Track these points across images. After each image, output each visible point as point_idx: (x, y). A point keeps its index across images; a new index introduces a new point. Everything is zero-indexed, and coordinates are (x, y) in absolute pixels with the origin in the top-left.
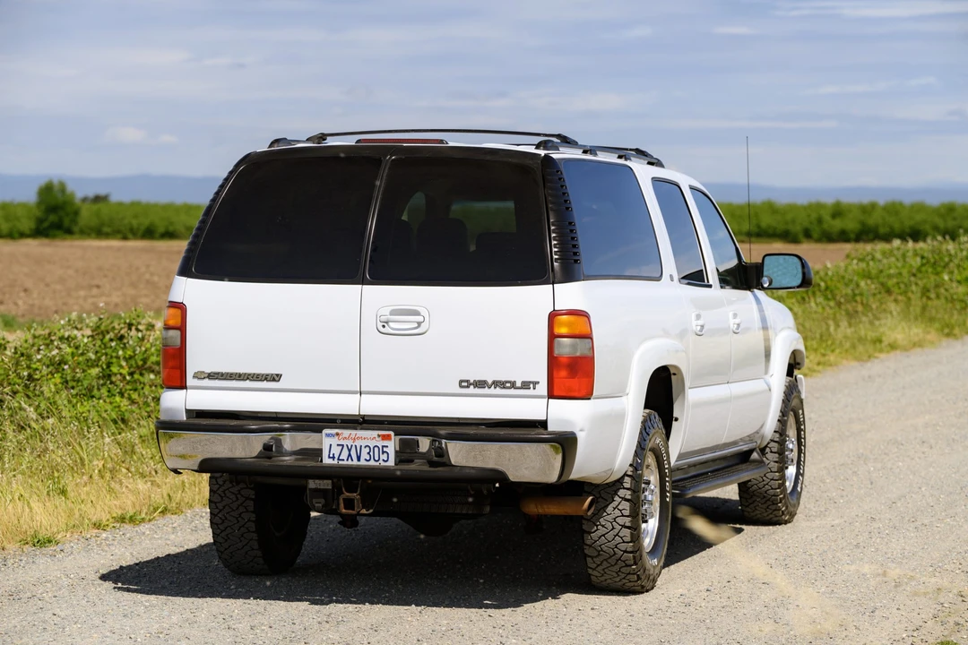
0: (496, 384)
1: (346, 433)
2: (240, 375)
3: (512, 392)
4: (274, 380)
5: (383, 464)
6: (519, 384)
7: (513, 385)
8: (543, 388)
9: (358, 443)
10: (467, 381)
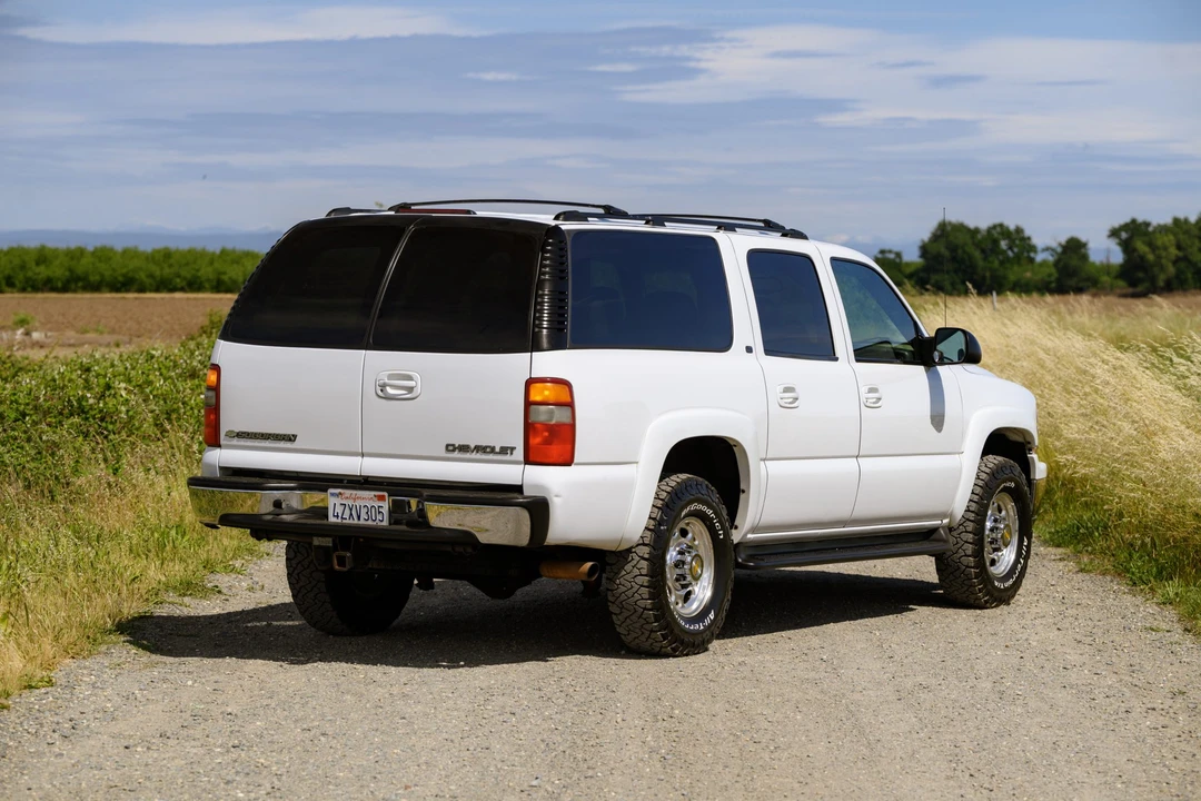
0: (478, 449)
1: (348, 492)
3: (491, 457)
5: (379, 524)
6: (497, 450)
7: (493, 450)
8: (519, 454)
9: (358, 503)
10: (453, 445)
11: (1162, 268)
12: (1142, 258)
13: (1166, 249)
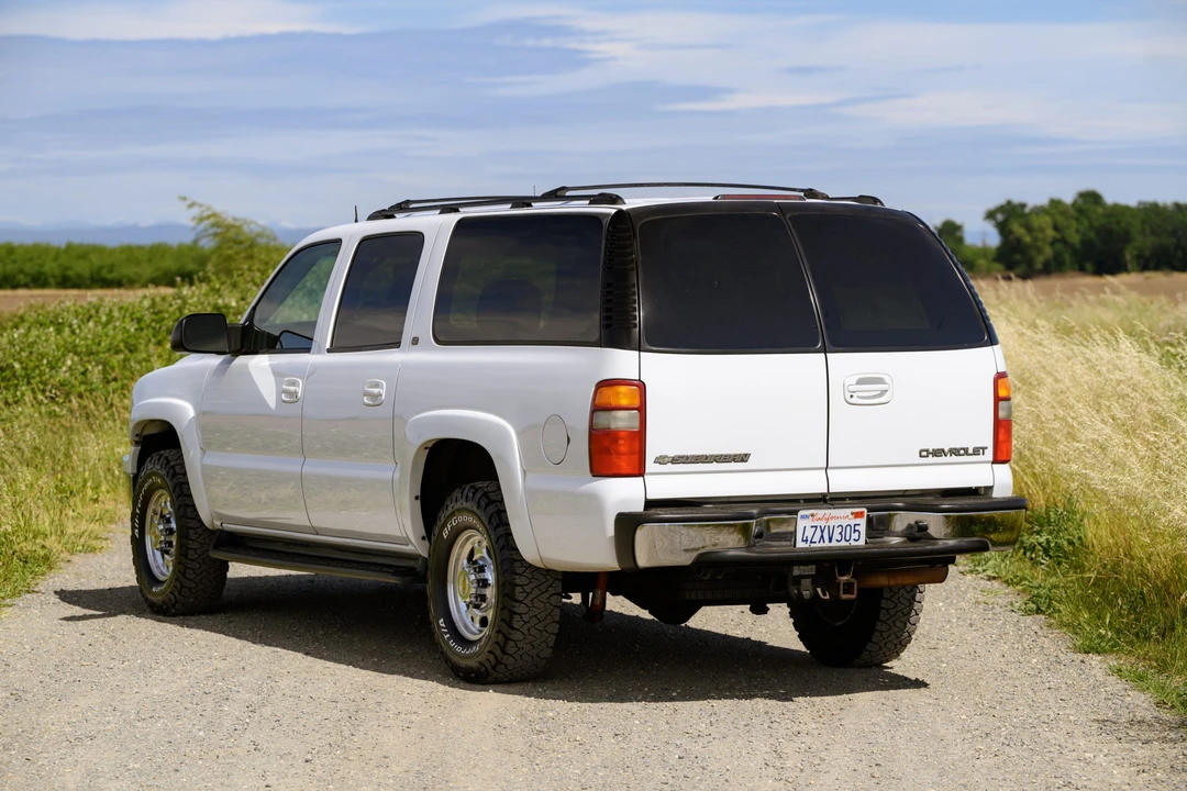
1: (820, 513)
2: (707, 457)
4: (743, 461)
5: (853, 543)
9: (831, 523)
11: (1040, 251)
12: (1019, 241)
13: (1042, 230)
